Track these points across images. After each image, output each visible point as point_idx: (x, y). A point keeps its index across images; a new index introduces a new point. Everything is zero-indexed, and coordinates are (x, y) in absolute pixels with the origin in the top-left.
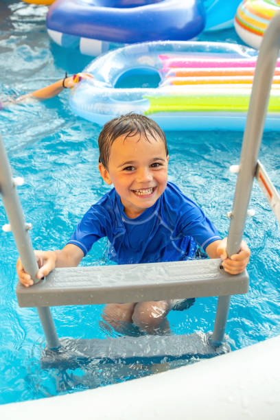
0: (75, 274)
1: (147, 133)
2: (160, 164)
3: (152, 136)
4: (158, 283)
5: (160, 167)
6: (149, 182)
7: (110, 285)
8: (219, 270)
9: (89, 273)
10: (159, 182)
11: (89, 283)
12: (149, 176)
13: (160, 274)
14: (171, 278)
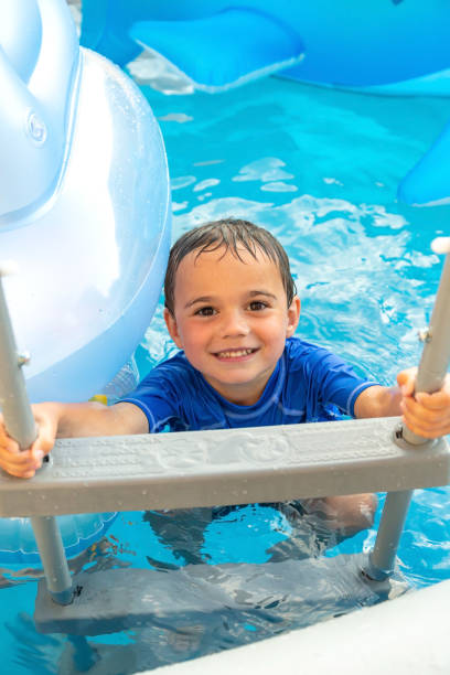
0: (109, 450)
1: (239, 245)
2: (267, 306)
3: (250, 250)
4: (275, 466)
5: (268, 310)
6: (242, 335)
7: (181, 473)
8: (394, 441)
9: (138, 447)
10: (263, 341)
11: (140, 468)
12: (240, 323)
13: (279, 448)
14: (302, 458)
